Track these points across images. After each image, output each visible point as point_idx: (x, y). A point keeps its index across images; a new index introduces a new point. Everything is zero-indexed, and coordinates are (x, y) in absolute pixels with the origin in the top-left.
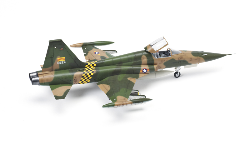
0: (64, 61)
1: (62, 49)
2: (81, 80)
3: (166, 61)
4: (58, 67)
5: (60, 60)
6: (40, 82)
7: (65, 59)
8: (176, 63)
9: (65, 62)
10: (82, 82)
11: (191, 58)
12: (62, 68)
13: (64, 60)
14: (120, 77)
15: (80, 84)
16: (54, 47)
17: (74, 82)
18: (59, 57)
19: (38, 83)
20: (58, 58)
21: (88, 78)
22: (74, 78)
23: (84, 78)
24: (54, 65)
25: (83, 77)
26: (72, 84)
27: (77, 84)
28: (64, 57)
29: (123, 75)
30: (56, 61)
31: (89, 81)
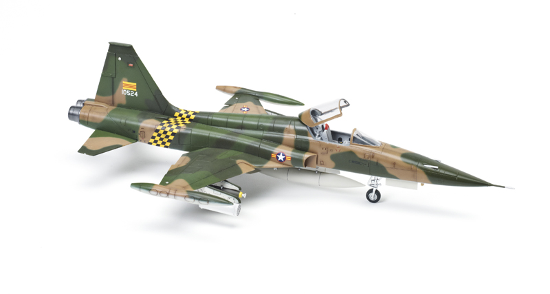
0: (135, 92)
1: (131, 65)
2: (153, 137)
3: (335, 152)
4: (124, 102)
5: (128, 88)
6: (81, 118)
7: (138, 87)
8: (359, 163)
9: (136, 94)
10: (156, 142)
11: (394, 164)
12: (131, 105)
13: (135, 90)
14: (226, 154)
15: (151, 144)
16: (116, 57)
17: (140, 138)
18: (126, 79)
19: (76, 118)
20: (124, 82)
21: (167, 137)
22: (140, 130)
23: (159, 135)
24: (117, 94)
25: (157, 131)
26: (137, 140)
27: (145, 142)
28: (135, 84)
29: (237, 152)
30: (120, 87)
31: (168, 144)
